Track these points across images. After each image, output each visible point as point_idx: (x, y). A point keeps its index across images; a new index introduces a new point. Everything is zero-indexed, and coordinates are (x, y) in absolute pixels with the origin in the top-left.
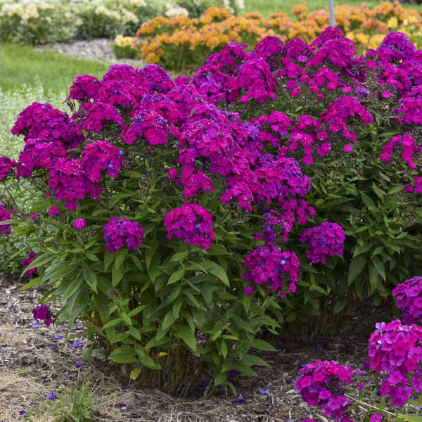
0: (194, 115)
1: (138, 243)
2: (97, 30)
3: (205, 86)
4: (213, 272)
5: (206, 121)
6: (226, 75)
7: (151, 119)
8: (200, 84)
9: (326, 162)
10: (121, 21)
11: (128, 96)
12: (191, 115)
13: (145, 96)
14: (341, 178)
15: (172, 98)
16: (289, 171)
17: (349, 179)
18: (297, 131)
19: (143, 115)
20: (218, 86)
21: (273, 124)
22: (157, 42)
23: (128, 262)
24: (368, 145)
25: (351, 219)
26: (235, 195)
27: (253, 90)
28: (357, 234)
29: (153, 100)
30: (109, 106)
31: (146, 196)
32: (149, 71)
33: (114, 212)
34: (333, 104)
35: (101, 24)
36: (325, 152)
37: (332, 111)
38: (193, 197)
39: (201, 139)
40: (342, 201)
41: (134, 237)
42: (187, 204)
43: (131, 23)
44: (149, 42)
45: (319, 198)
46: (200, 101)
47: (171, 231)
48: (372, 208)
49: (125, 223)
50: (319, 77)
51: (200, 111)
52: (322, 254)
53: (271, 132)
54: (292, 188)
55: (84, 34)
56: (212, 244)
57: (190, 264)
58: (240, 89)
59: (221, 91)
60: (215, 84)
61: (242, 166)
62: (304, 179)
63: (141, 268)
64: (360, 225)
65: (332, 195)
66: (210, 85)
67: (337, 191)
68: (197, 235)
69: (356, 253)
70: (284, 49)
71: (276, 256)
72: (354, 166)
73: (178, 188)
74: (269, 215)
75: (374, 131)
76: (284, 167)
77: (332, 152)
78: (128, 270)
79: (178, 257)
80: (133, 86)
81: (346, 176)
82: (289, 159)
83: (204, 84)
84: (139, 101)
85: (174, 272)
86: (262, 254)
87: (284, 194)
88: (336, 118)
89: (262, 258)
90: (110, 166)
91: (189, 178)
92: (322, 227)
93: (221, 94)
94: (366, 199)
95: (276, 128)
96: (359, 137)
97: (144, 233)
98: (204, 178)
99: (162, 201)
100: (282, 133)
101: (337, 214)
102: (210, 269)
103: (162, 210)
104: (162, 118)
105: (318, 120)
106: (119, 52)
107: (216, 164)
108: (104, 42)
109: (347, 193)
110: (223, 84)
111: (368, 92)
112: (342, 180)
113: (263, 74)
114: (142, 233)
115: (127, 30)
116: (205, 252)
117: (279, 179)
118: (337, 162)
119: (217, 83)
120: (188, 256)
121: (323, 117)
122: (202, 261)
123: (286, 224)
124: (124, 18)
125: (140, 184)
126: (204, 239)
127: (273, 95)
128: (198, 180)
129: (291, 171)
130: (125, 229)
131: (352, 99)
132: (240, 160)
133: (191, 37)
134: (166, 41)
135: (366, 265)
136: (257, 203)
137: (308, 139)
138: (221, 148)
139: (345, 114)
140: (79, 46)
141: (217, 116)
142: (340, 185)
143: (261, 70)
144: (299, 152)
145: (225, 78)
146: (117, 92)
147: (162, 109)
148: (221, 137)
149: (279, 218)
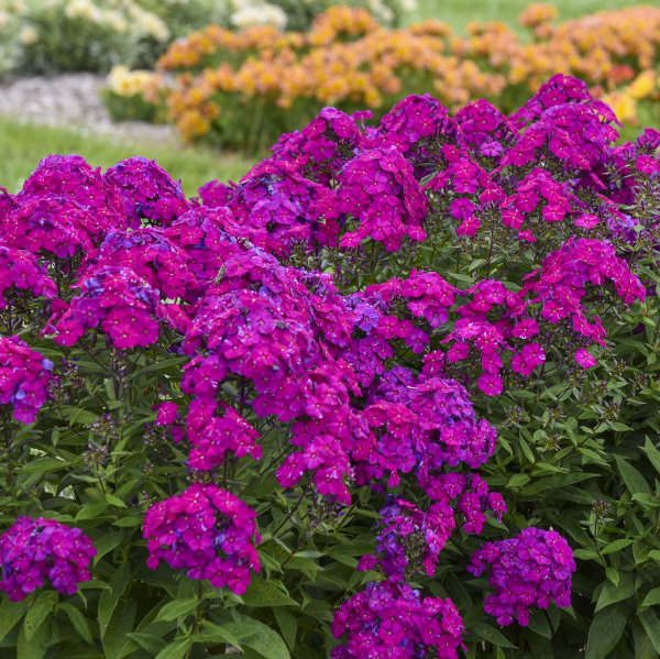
0: (225, 279)
1: (78, 579)
2: (71, 52)
3: (263, 209)
4: (257, 647)
5: (248, 295)
6: (313, 183)
7: (121, 287)
8: (253, 204)
9: (535, 389)
10: (127, 34)
11: (72, 232)
12: (217, 279)
13: (112, 232)
14: (570, 425)
15: (175, 239)
16: (444, 410)
17: (585, 429)
18: (469, 316)
19: (101, 278)
20: (293, 209)
21: (413, 299)
22: (203, 86)
23: (58, 621)
24: (636, 350)
25: (591, 520)
26: (310, 466)
27: (372, 218)
28: (606, 556)
29: (128, 244)
30: (24, 256)
31: (105, 467)
32: (130, 174)
33: (28, 503)
34: (554, 254)
35: (80, 41)
36: (531, 367)
37: (551, 272)
38: (211, 473)
39: (233, 335)
40: (570, 480)
41: (70, 563)
42: (197, 487)
43: (150, 41)
44: (188, 85)
45: (518, 471)
46: (242, 245)
47: (155, 552)
48: (640, 497)
49: (49, 531)
50: (525, 192)
51: (240, 271)
52: (519, 603)
53: (408, 317)
54: (451, 449)
55: (40, 61)
56: (256, 579)
57: (202, 628)
58: (343, 216)
59: (301, 220)
60: (288, 204)
61: (329, 399)
62: (479, 428)
63: (88, 637)
64: (613, 537)
65: (546, 466)
66: (275, 206)
67: (558, 456)
68: (217, 560)
69: (603, 600)
70: (449, 126)
71: (406, 609)
72: (600, 398)
73: (180, 448)
74: (395, 511)
75: (651, 317)
76: (432, 400)
77: (548, 366)
78: (55, 640)
79: (173, 612)
80: (86, 209)
81: (581, 422)
82: (445, 382)
83: (261, 203)
84: (95, 245)
85: (163, 647)
86: (373, 603)
87: (431, 463)
88: (559, 289)
89: (375, 615)
90: (20, 396)
91: (203, 426)
92: (521, 540)
93: (298, 228)
94: (629, 475)
95: (419, 309)
96: (615, 331)
97: (95, 553)
98: (238, 427)
99: (142, 479)
100: (434, 322)
101: (563, 509)
102: (250, 639)
103: (142, 499)
104: (147, 285)
105: (520, 293)
106: (119, 107)
107: (269, 395)
108: (86, 83)
109: (584, 462)
110: (305, 205)
111: (639, 228)
112: (570, 431)
113: (395, 183)
114: (90, 554)
115: (141, 56)
116: (239, 599)
117: (419, 428)
118: (559, 388)
119: (292, 200)
120: (199, 608)
121: (530, 285)
122: (232, 620)
123: (431, 533)
124: (134, 27)
125: (90, 439)
126: (236, 569)
127: (417, 231)
128: (223, 431)
129: (449, 410)
130: (50, 544)
131: (598, 245)
132: (325, 387)
133: (281, 76)
134: (225, 85)
135: (628, 629)
136: (367, 483)
137: (492, 335)
138: (281, 358)
139: (580, 280)
140: (27, 92)
141: (277, 281)
142: (565, 444)
143: (392, 174)
144: (471, 366)
145: (312, 191)
146: (46, 224)
147: (150, 264)
148: (283, 331)
149: (418, 518)
